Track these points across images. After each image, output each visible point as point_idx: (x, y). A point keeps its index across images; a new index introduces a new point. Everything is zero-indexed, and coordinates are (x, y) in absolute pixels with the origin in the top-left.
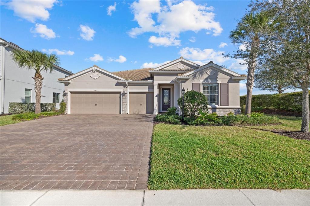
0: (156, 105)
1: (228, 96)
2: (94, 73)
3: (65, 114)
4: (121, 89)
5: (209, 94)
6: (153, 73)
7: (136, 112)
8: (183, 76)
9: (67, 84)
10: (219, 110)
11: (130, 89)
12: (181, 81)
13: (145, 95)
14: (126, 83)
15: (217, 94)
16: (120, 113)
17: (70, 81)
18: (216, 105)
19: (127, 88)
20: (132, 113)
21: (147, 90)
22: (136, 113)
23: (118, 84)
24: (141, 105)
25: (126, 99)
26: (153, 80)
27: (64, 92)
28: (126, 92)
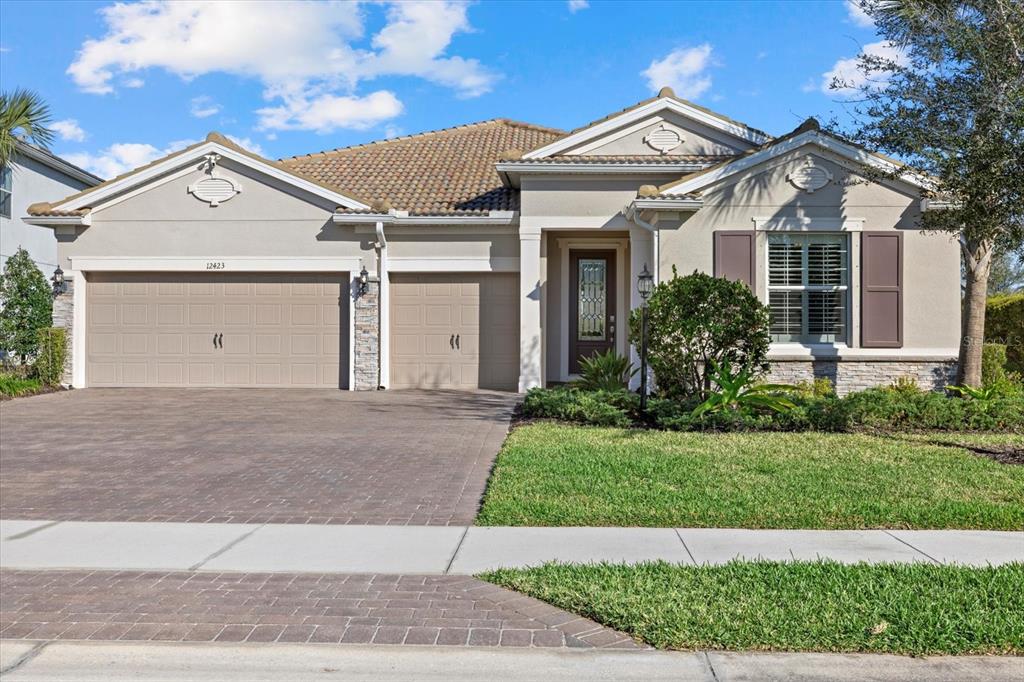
0: (531, 342)
1: (899, 295)
2: (208, 172)
3: (63, 389)
4: (347, 258)
5: (802, 287)
6: (519, 174)
7: (426, 376)
8: (663, 197)
9: (68, 232)
10: (851, 367)
11: (398, 258)
12: (656, 219)
13: (475, 287)
14: (374, 225)
15: (845, 288)
16: (344, 385)
17: (86, 220)
18: (836, 346)
19: (378, 251)
20: (405, 385)
21: (485, 266)
22: (427, 385)
23: (333, 232)
24: (455, 341)
25: (376, 311)
26: (517, 208)
27: (58, 272)
28: (372, 274)
